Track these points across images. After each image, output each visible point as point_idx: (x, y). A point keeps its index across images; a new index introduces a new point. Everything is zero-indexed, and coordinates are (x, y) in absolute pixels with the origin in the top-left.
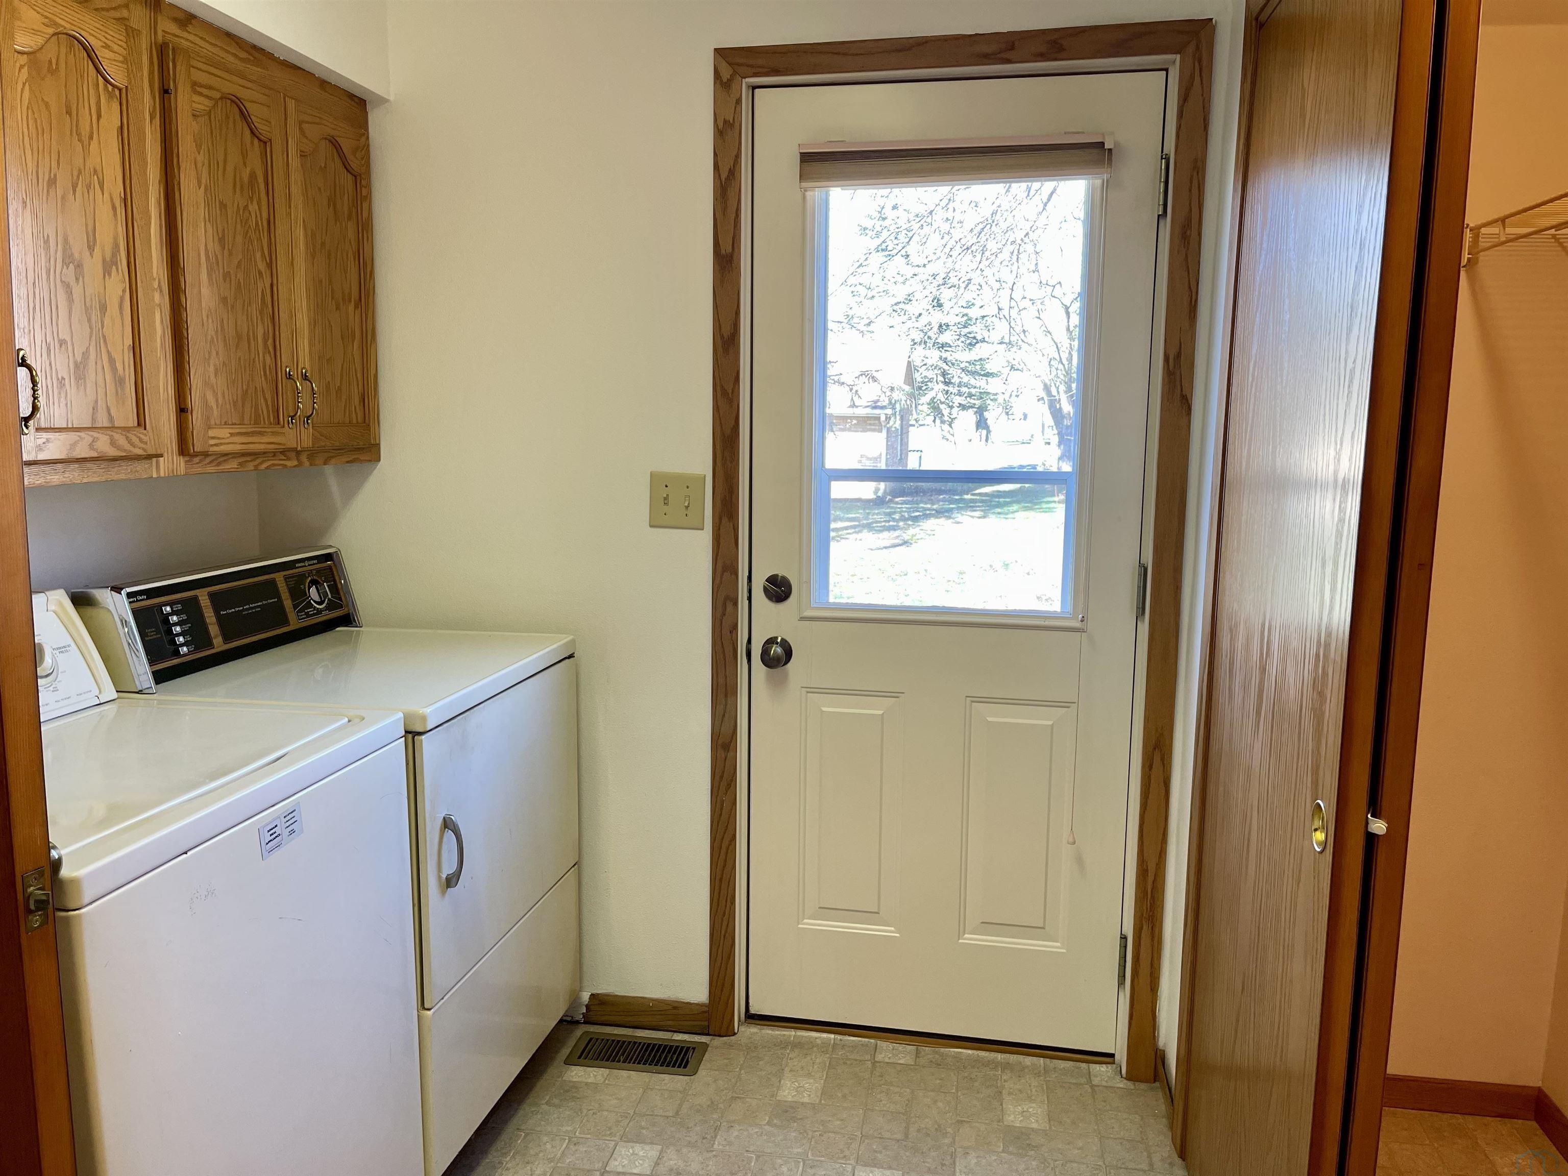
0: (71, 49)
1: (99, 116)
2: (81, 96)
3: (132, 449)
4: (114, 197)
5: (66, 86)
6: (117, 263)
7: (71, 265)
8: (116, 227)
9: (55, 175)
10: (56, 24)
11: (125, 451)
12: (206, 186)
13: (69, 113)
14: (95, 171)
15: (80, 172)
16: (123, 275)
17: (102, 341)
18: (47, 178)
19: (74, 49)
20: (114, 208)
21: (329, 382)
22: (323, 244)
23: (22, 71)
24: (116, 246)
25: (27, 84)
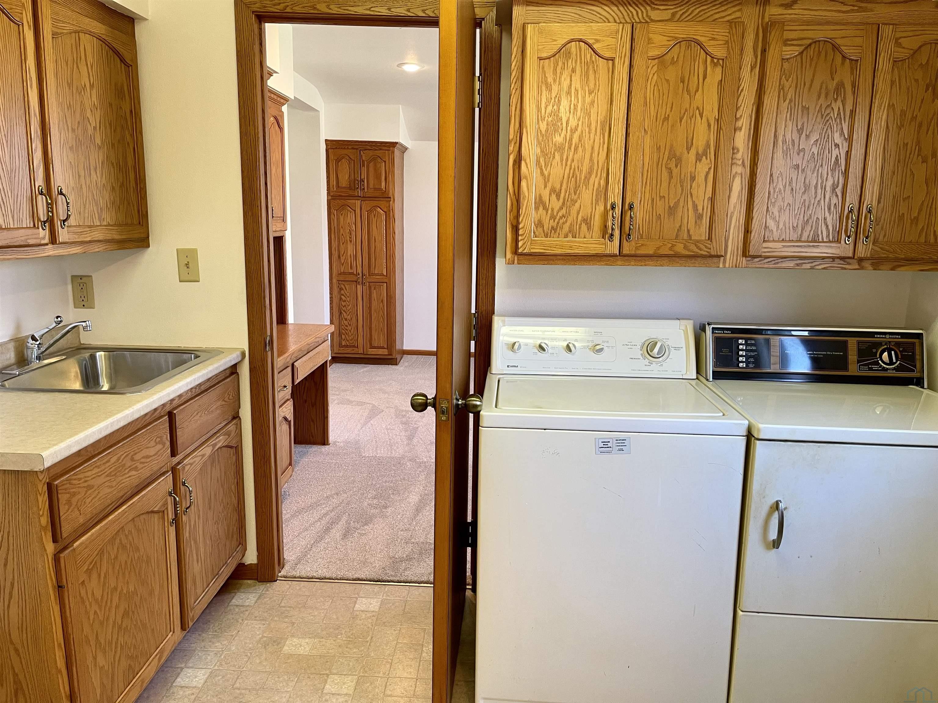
0: (688, 48)
1: (705, 77)
2: (692, 71)
3: (699, 251)
4: (710, 119)
5: (682, 67)
6: (707, 154)
7: (674, 159)
8: (709, 135)
9: (668, 115)
10: (676, 38)
11: (694, 252)
12: (791, 101)
13: (683, 81)
14: (698, 108)
15: (686, 110)
16: (710, 160)
17: (689, 196)
18: (663, 117)
19: (691, 48)
20: (709, 125)
21: (903, 214)
22: (914, 118)
23: (654, 68)
24: (708, 145)
25: (656, 74)
